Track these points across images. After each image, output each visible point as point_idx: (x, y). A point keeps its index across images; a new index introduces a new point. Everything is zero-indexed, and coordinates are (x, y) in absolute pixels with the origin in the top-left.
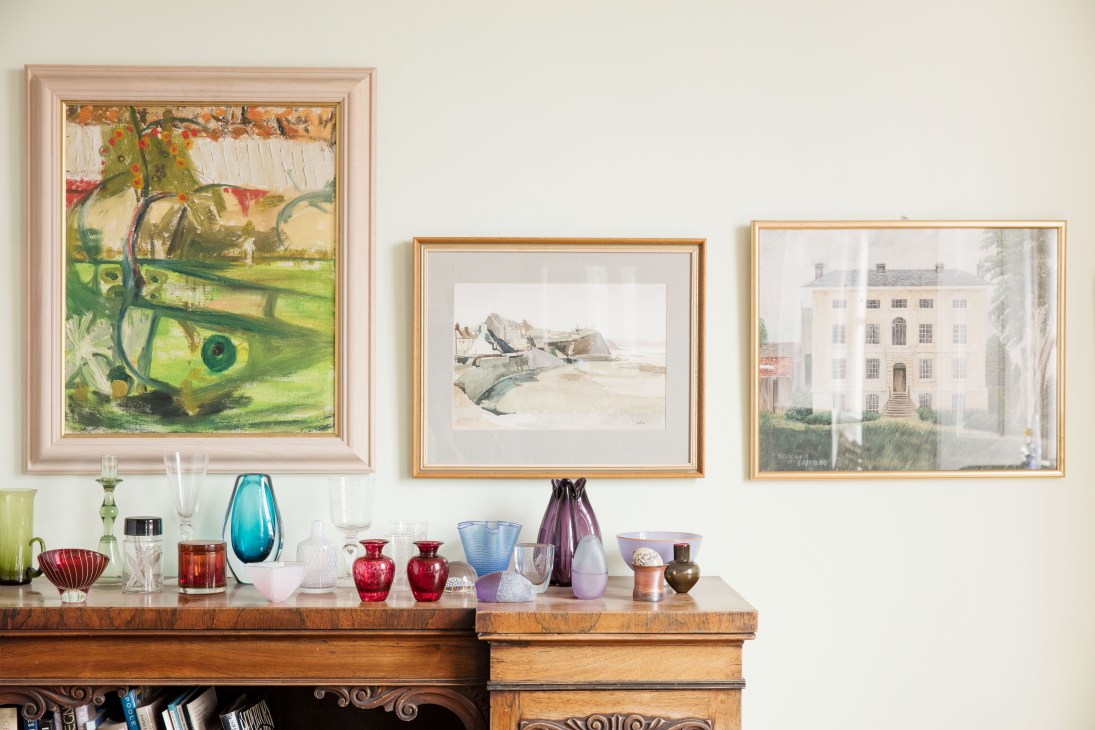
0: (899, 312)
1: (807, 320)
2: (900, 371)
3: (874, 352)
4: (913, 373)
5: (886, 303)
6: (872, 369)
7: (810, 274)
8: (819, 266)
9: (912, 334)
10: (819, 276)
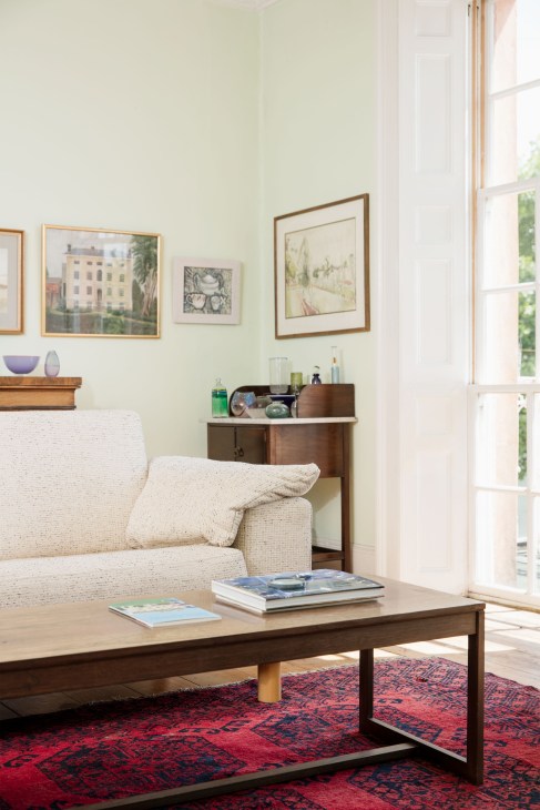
0: (99, 268)
1: (64, 269)
2: (99, 292)
3: (89, 283)
4: (104, 292)
5: (94, 263)
6: (89, 291)
7: (66, 249)
8: (69, 246)
9: (104, 276)
10: (69, 250)
